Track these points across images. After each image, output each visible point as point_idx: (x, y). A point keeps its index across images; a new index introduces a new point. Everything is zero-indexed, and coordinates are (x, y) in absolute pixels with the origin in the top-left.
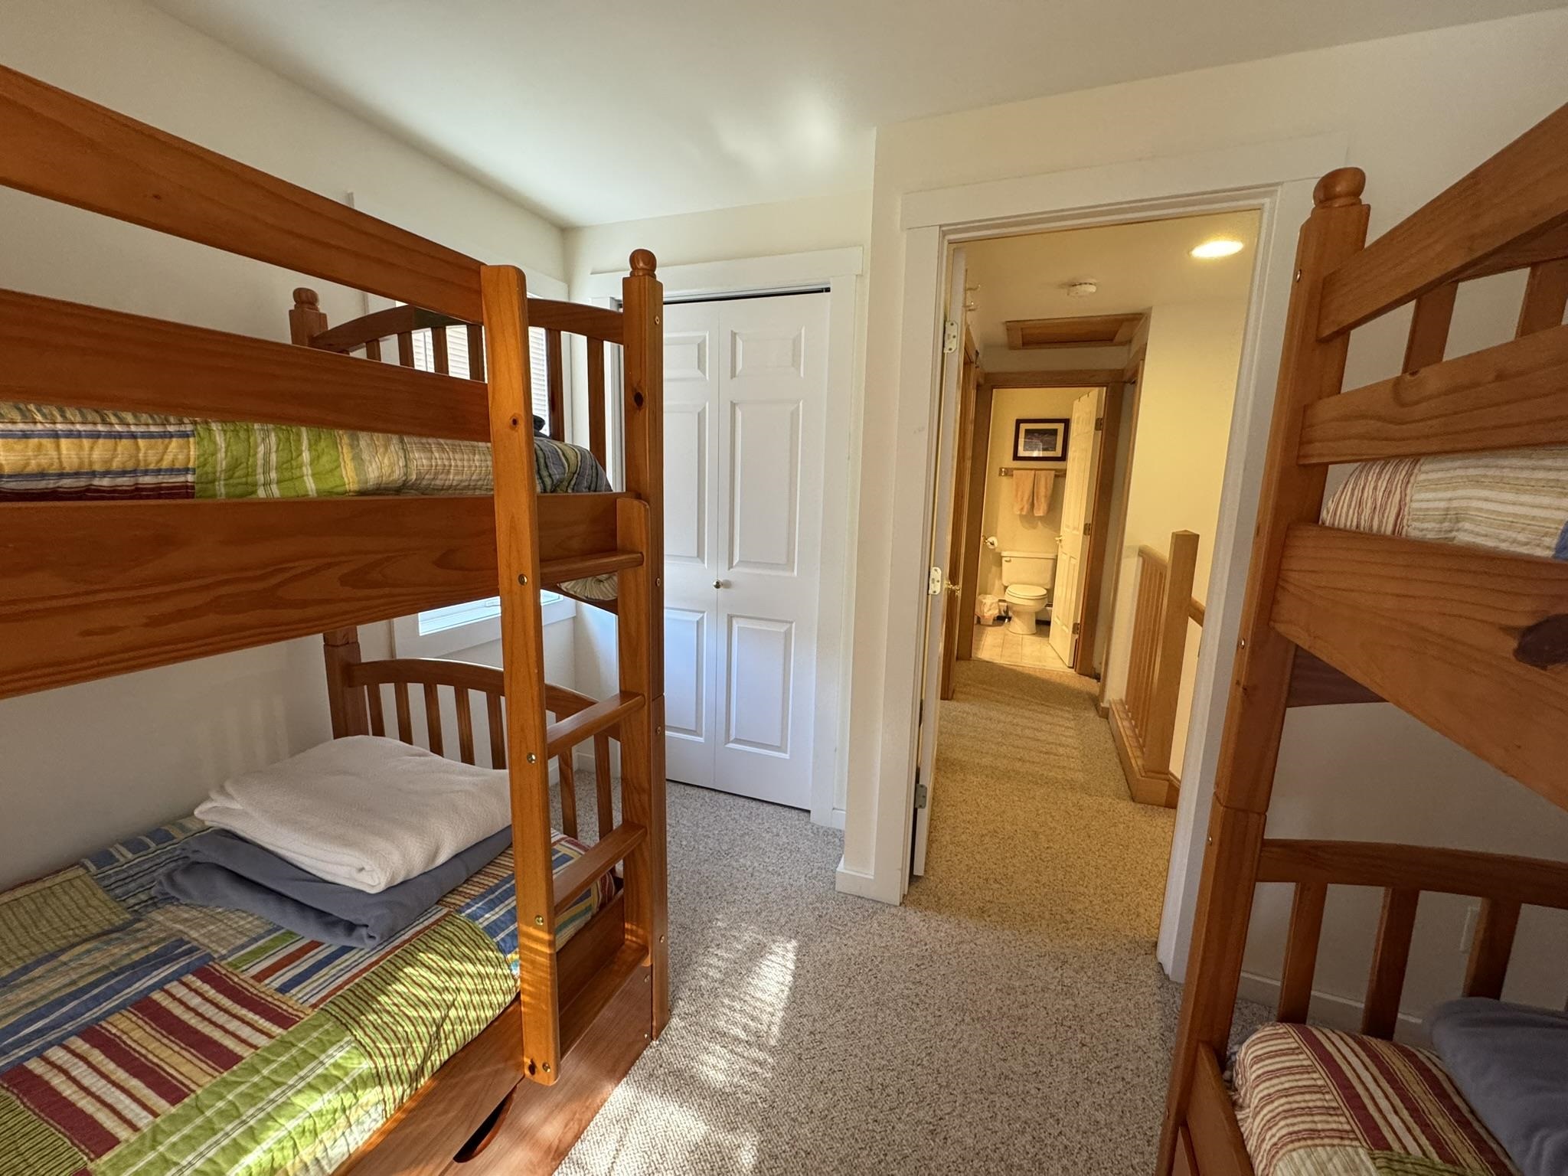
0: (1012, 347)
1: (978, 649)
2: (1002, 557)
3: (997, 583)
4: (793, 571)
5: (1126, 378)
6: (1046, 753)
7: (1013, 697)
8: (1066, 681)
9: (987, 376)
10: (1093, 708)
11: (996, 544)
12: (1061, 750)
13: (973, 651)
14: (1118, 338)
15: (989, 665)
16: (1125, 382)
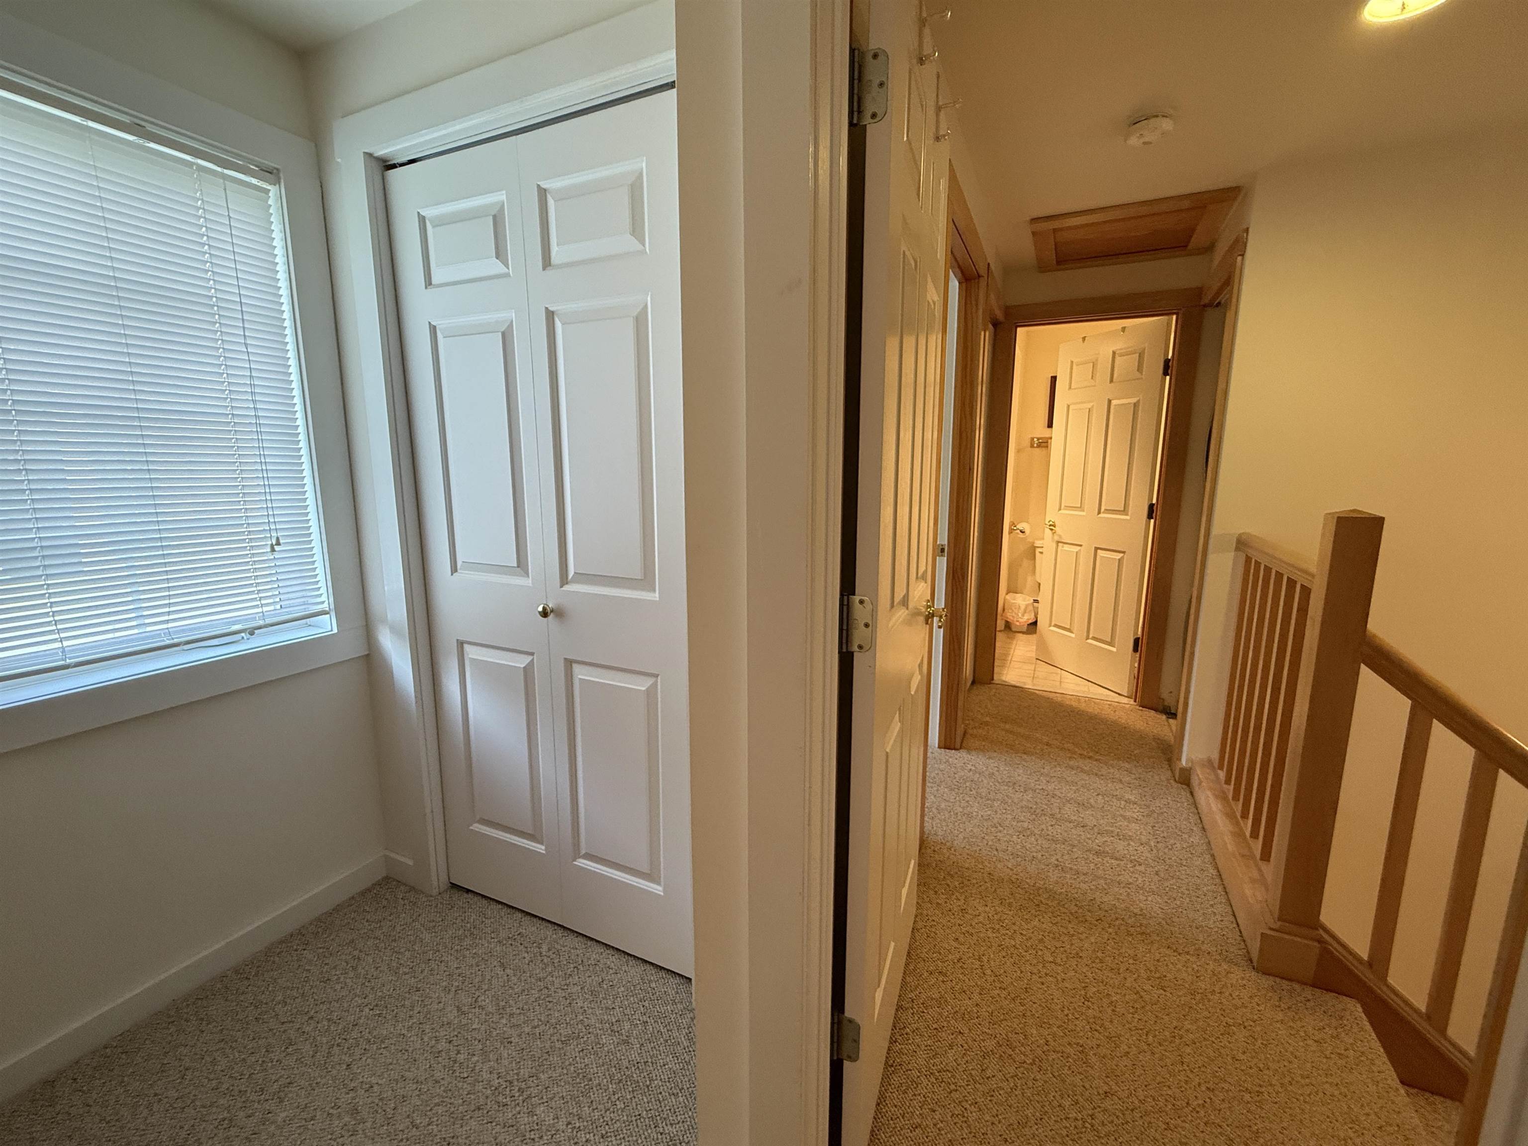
0: (1042, 267)
1: (1003, 666)
2: (1035, 547)
3: (1030, 579)
4: (654, 591)
5: (1206, 300)
6: (1097, 853)
7: (1048, 744)
8: (1123, 718)
9: (1008, 311)
10: (1165, 765)
11: (1027, 531)
12: (1121, 846)
13: (996, 670)
14: (1193, 243)
15: (1018, 691)
16: (1205, 306)
